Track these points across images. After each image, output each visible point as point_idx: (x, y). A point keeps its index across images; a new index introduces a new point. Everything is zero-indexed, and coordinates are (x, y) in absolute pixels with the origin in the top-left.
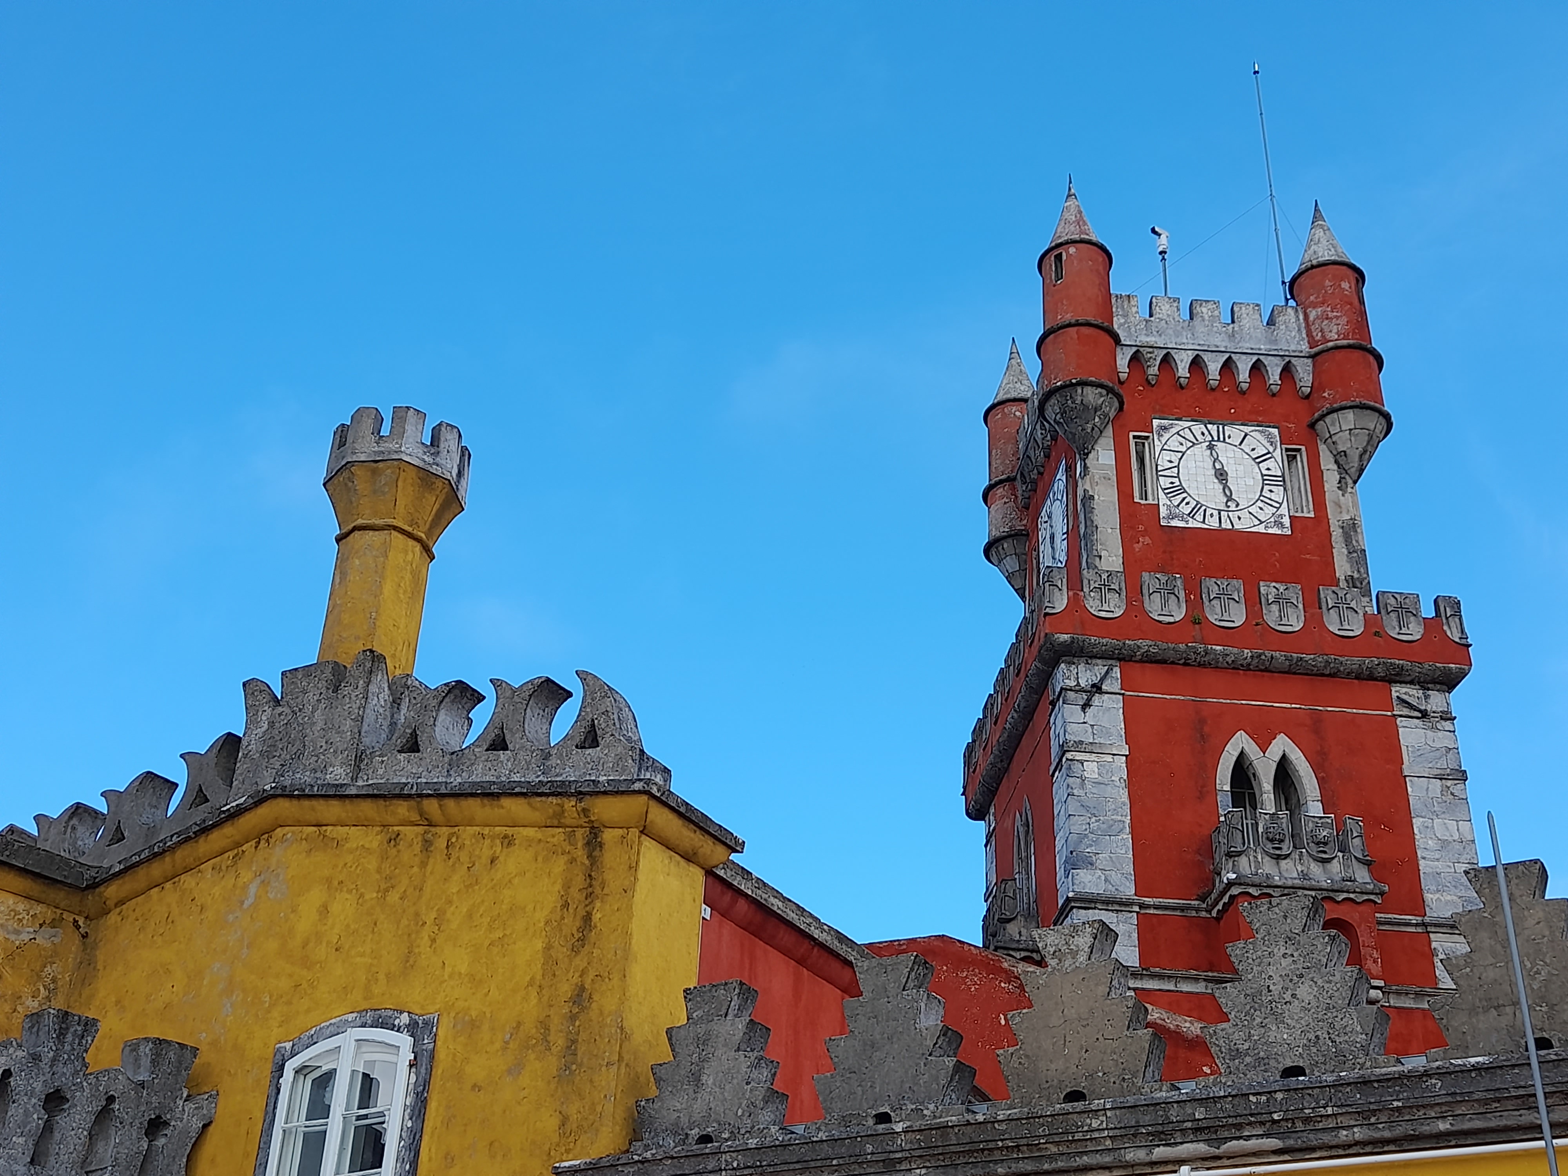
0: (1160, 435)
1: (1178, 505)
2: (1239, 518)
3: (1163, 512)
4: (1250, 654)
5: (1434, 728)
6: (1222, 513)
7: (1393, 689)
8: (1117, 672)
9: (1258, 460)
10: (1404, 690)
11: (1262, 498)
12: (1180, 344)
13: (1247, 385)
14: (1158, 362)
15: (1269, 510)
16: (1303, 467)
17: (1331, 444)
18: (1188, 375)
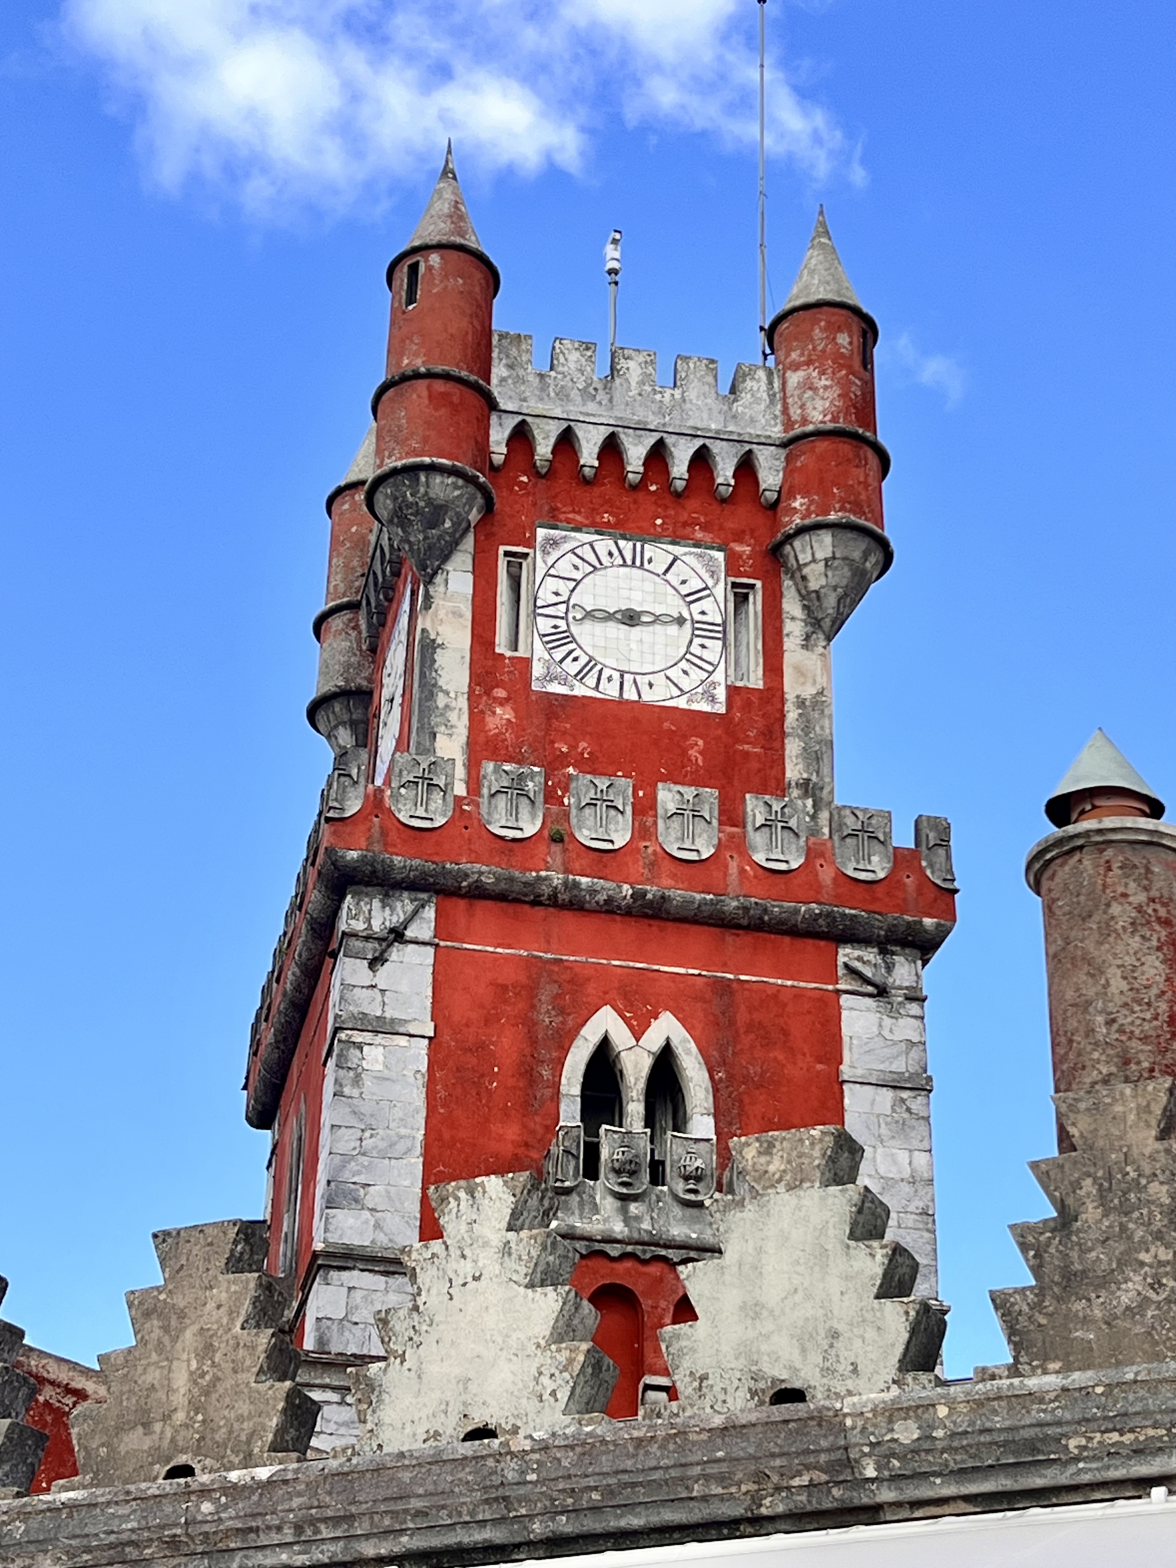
0: (545, 553)
1: (561, 661)
3: (537, 670)
4: (630, 892)
5: (894, 1013)
6: (626, 676)
7: (841, 952)
8: (430, 913)
9: (689, 599)
10: (857, 953)
11: (688, 656)
12: (588, 415)
13: (684, 483)
14: (552, 441)
15: (697, 676)
16: (756, 613)
17: (799, 579)
18: (596, 464)
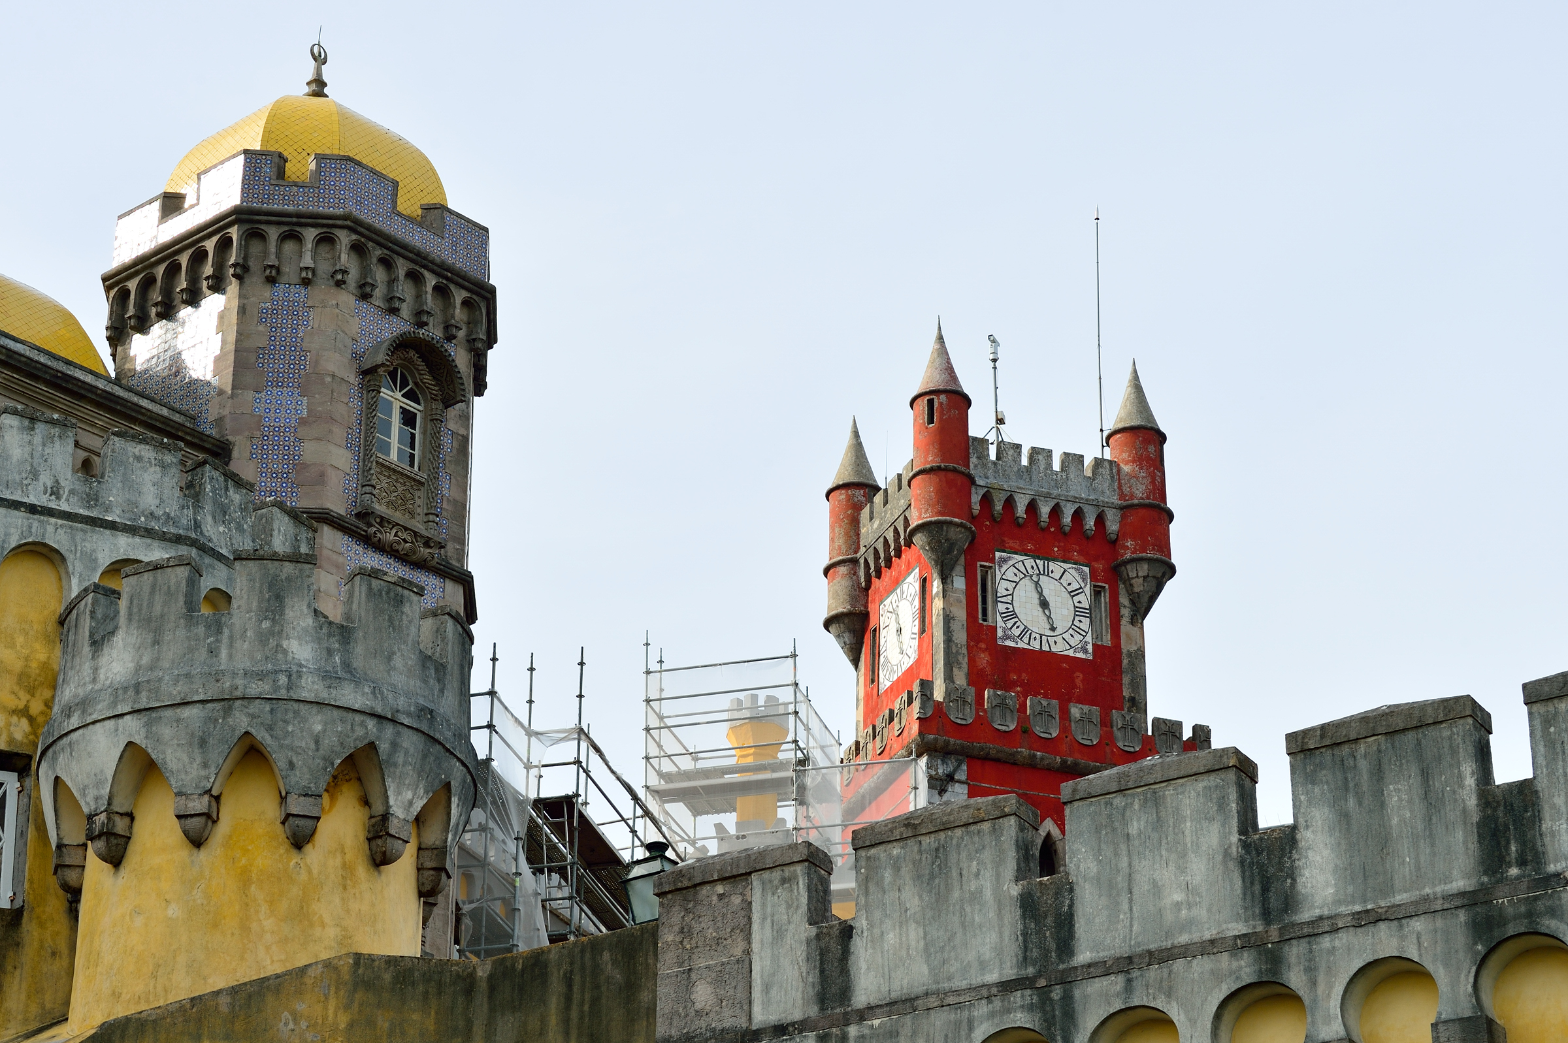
0: (1000, 566)
1: (1011, 628)
2: (1055, 643)
3: (1000, 633)
4: (1060, 759)
6: (1043, 637)
8: (964, 766)
9: (1072, 594)
11: (1073, 627)
12: (1020, 488)
13: (1069, 528)
14: (1003, 502)
15: (1078, 638)
16: (1106, 603)
17: (1128, 586)
18: (1025, 516)
